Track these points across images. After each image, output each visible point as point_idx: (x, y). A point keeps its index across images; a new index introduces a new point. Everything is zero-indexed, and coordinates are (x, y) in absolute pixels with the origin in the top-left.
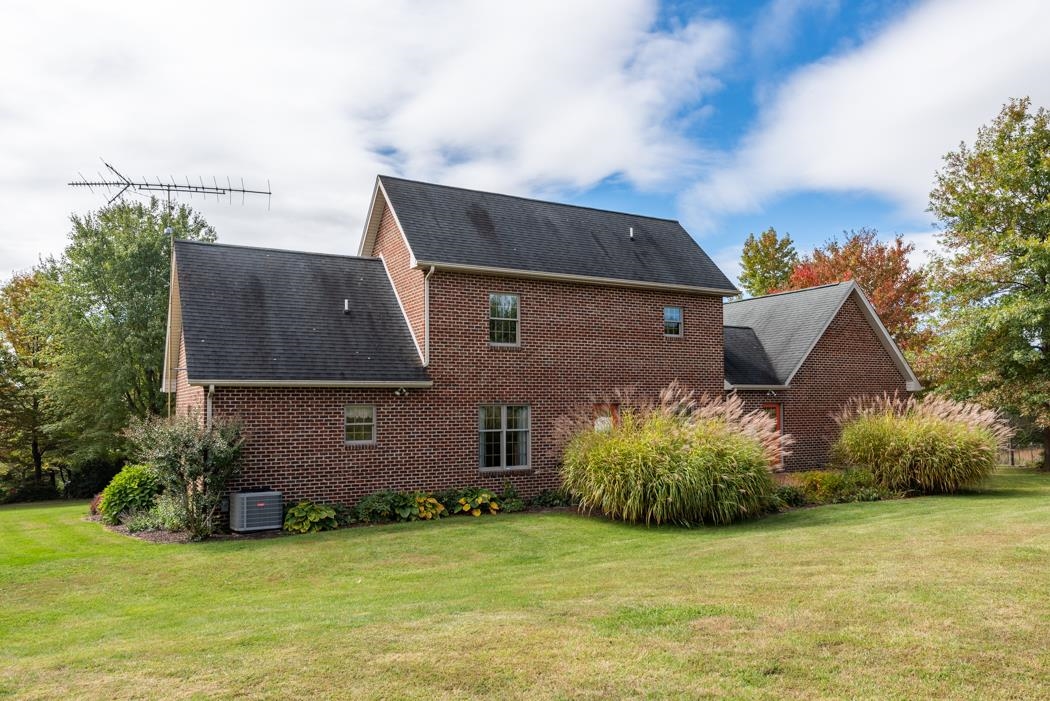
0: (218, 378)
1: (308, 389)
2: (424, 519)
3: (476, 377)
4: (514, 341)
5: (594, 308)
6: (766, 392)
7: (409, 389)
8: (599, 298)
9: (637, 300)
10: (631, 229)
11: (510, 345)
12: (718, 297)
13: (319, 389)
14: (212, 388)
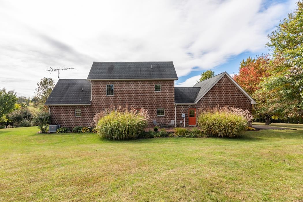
0: (49, 104)
1: (68, 106)
2: (83, 132)
3: (103, 103)
4: (113, 95)
5: (134, 86)
6: (188, 105)
7: (86, 106)
8: (135, 84)
9: (146, 83)
10: (152, 66)
11: (113, 96)
12: (173, 81)
13: (69, 106)
14: (48, 106)
